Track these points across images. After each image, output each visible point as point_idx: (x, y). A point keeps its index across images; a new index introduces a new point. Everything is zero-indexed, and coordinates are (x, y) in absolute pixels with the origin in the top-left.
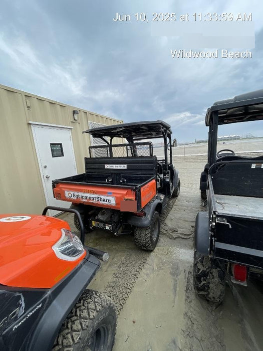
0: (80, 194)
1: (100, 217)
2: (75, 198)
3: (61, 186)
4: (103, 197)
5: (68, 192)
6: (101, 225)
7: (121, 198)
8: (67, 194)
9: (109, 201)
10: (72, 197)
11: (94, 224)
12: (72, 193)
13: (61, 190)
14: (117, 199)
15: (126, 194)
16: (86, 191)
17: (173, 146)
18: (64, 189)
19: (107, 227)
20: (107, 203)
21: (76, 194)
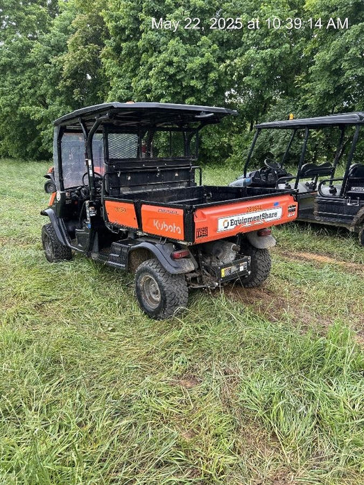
0: (239, 219)
2: (233, 227)
3: (207, 213)
4: (268, 212)
5: (223, 220)
6: (234, 269)
8: (222, 223)
10: (230, 227)
11: (223, 274)
12: (229, 219)
13: (211, 219)
14: (283, 208)
18: (214, 217)
19: (241, 267)
20: (274, 218)
21: (235, 218)
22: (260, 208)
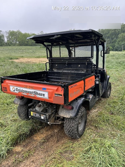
0: (21, 89)
1: (37, 108)
2: (18, 92)
3: (7, 82)
4: (39, 92)
5: (13, 87)
6: (38, 115)
8: (12, 88)
10: (16, 91)
11: (32, 114)
12: (15, 88)
13: (8, 85)
14: (49, 93)
16: (26, 87)
17: (106, 53)
18: (9, 84)
19: (42, 117)
20: (42, 97)
21: (19, 88)
22: (32, 88)
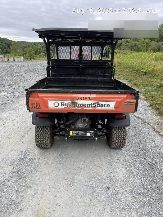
1: (80, 125)
3: (40, 95)
5: (54, 101)
6: (81, 133)
7: (121, 102)
9: (108, 106)
10: (60, 107)
11: (71, 134)
12: (60, 102)
13: (43, 100)
14: (117, 103)
15: (127, 98)
16: (80, 99)
19: (87, 134)
20: (106, 108)
22: (91, 99)
